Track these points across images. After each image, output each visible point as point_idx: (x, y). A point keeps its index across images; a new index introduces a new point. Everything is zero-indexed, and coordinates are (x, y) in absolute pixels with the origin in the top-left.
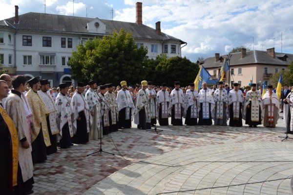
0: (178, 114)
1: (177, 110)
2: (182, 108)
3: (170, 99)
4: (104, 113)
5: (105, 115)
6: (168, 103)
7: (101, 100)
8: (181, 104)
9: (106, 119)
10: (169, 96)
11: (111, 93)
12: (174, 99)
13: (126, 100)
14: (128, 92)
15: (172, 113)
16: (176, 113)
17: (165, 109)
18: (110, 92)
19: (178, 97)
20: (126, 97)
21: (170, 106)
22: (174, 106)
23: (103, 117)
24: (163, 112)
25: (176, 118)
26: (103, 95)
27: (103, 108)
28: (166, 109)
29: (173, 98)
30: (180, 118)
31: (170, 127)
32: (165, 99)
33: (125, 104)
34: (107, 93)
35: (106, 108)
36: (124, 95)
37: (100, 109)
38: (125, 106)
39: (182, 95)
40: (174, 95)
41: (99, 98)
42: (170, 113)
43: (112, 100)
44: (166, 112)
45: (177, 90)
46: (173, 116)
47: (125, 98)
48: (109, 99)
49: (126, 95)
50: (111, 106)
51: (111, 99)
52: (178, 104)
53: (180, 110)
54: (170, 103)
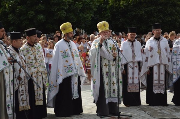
0: (159, 85)
1: (158, 77)
2: (166, 72)
3: (145, 56)
4: (20, 84)
5: (21, 89)
6: (139, 63)
7: (13, 61)
8: (165, 66)
9: (24, 97)
10: (143, 51)
11: (33, 46)
12: (152, 56)
13: (71, 61)
14: (73, 44)
15: (147, 82)
16: (156, 82)
17: (133, 74)
18: (31, 44)
19: (160, 53)
20: (73, 56)
21: (145, 70)
22: (151, 69)
23: (16, 94)
24: (130, 81)
25: (155, 92)
26: (17, 50)
27: (17, 75)
28: (136, 75)
29: (150, 54)
30: (163, 92)
31: (143, 109)
32: (134, 56)
33: (70, 68)
34: (24, 45)
35: (23, 75)
36: (69, 51)
37: (11, 79)
38: (70, 74)
39: (166, 49)
40: (151, 49)
41: (9, 56)
42: (145, 83)
43: (36, 59)
44: (136, 81)
45: (157, 39)
46: (149, 88)
47: (71, 57)
48: (29, 58)
49: (71, 50)
50: (33, 70)
51: (33, 58)
52: (159, 66)
53: (162, 77)
54: (144, 63)
